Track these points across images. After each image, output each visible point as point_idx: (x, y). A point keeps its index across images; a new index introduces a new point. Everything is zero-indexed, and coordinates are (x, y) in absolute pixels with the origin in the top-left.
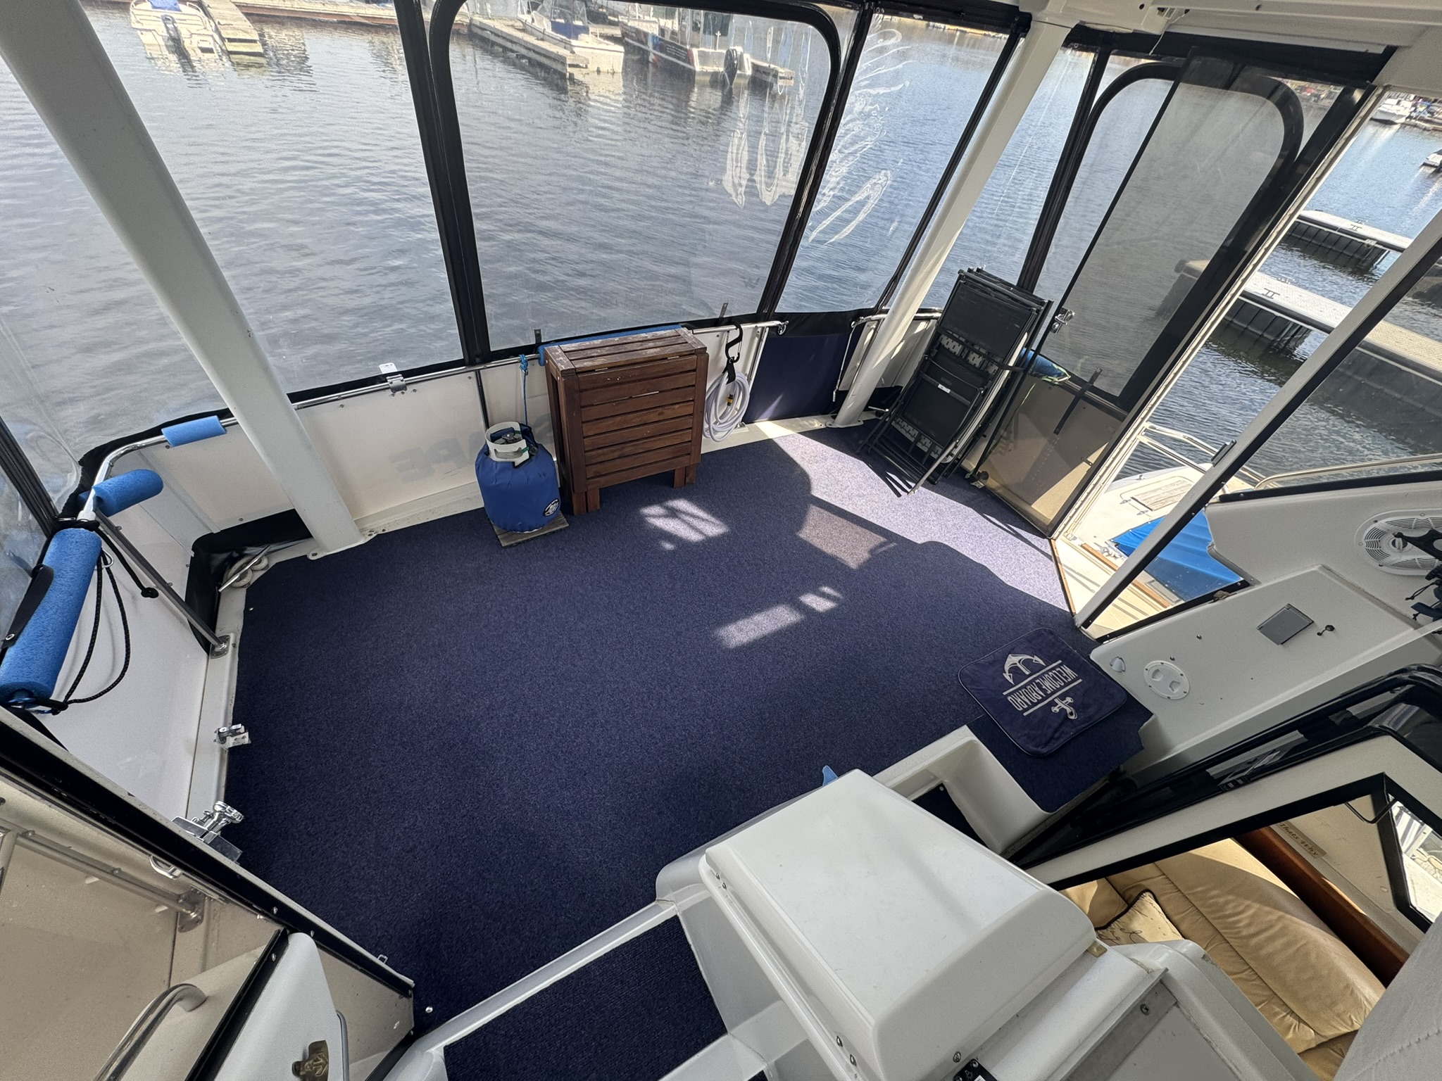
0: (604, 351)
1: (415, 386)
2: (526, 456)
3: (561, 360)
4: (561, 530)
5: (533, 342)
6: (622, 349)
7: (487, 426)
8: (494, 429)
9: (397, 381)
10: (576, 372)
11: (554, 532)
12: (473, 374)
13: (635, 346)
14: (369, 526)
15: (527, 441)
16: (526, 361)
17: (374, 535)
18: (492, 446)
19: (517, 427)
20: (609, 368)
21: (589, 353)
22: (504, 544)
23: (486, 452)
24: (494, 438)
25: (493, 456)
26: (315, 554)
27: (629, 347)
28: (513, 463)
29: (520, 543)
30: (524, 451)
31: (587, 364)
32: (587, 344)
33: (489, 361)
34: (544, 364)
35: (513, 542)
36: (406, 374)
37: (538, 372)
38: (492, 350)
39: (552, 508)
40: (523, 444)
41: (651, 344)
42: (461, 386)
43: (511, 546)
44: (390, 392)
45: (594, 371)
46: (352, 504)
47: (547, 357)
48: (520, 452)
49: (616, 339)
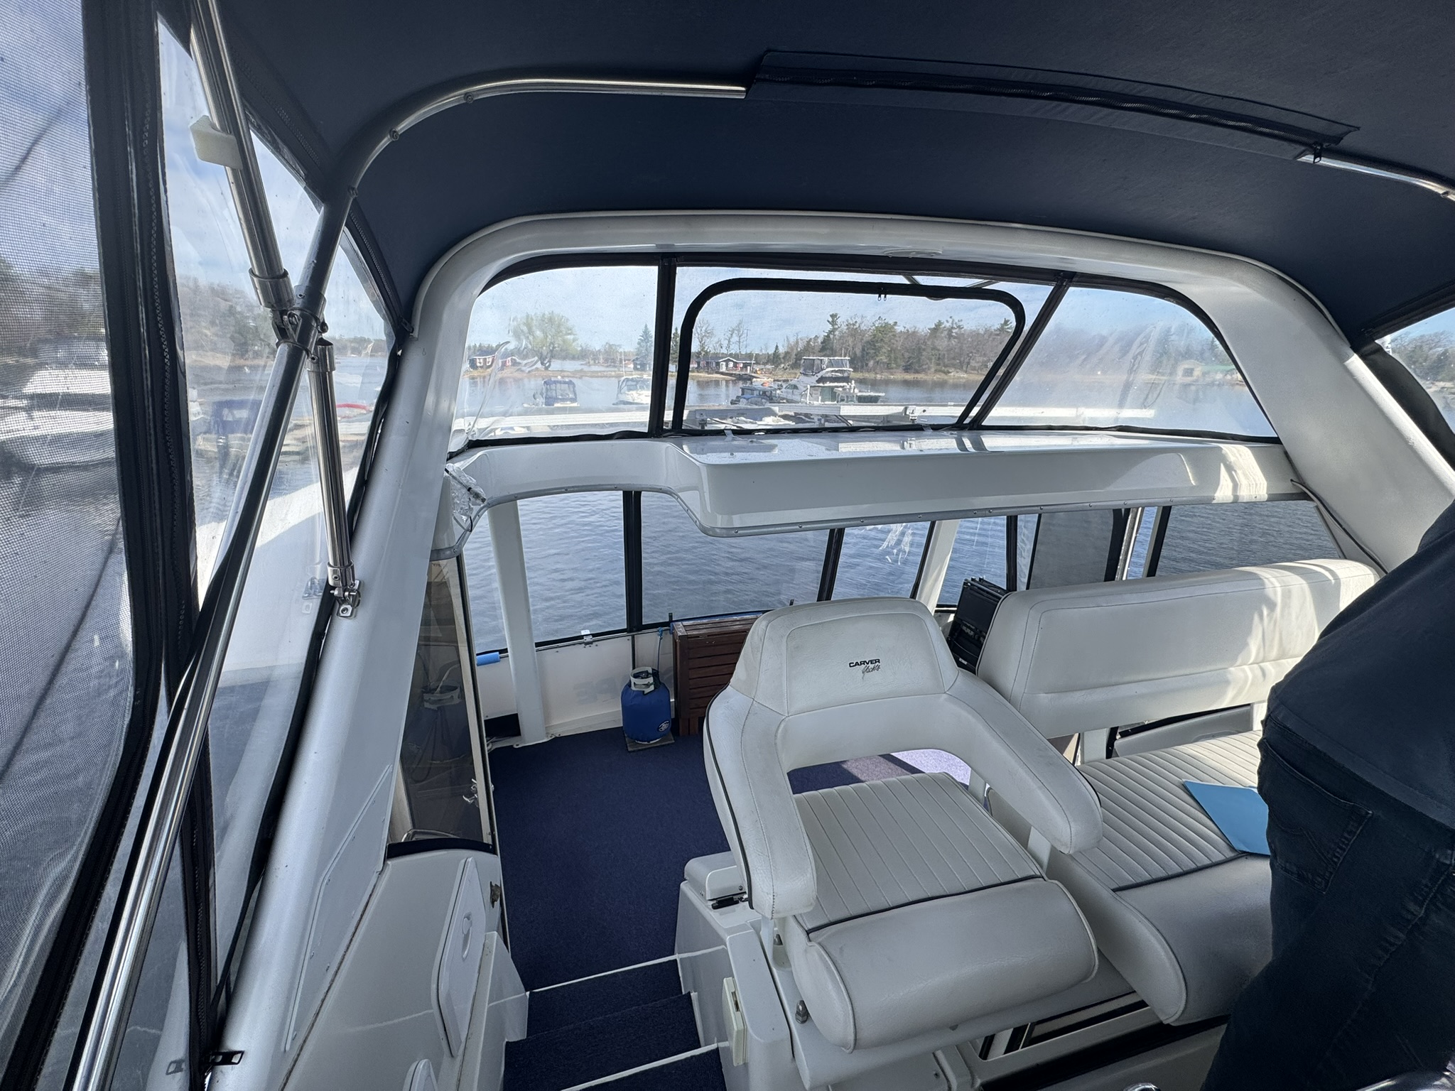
0: (707, 626)
1: (596, 643)
2: (652, 688)
3: (680, 630)
4: (668, 744)
5: (668, 620)
6: (719, 625)
7: (634, 668)
8: (637, 671)
9: (588, 639)
10: (687, 637)
11: (663, 746)
12: (630, 637)
13: (727, 624)
14: (552, 731)
15: (654, 679)
16: (662, 631)
17: (553, 737)
18: (633, 680)
19: (650, 671)
20: (708, 636)
21: (698, 627)
22: (630, 749)
23: (629, 685)
24: (636, 676)
25: (633, 688)
26: (517, 745)
27: (723, 624)
28: (644, 692)
29: (640, 750)
30: (651, 684)
31: (695, 633)
32: (699, 622)
33: (641, 630)
34: (673, 633)
35: (635, 749)
36: (594, 635)
37: (668, 639)
38: (643, 624)
39: (664, 726)
40: (651, 680)
41: (738, 623)
42: (623, 643)
43: (634, 751)
44: (583, 645)
45: (698, 637)
46: (547, 716)
47: (674, 628)
48: (648, 685)
49: (717, 620)
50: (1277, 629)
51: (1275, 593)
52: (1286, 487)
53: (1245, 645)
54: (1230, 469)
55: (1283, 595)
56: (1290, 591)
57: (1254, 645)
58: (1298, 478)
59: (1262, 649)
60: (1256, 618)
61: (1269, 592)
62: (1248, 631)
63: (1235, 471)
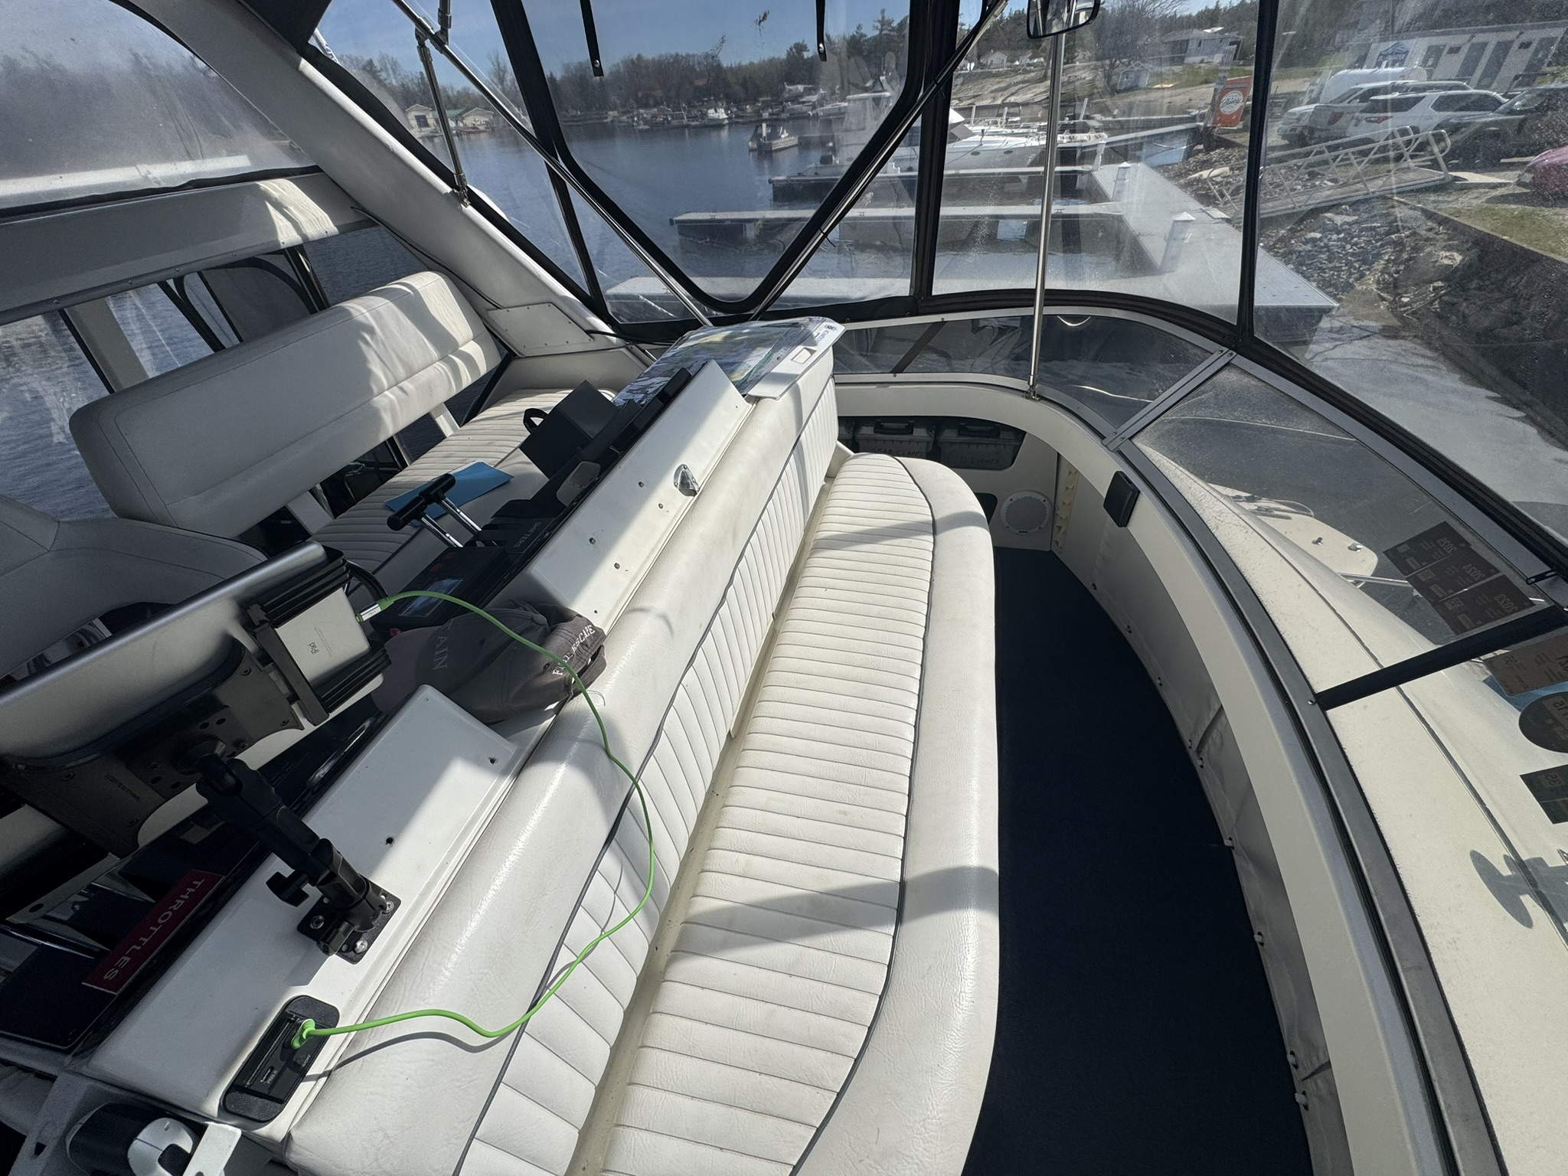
50: (389, 349)
51: (367, 318)
52: (351, 218)
53: (368, 373)
54: (279, 206)
55: (375, 318)
56: (378, 312)
57: (376, 368)
58: (357, 206)
59: (387, 371)
60: (362, 345)
61: (360, 318)
62: (363, 360)
63: (286, 208)
